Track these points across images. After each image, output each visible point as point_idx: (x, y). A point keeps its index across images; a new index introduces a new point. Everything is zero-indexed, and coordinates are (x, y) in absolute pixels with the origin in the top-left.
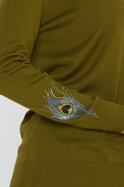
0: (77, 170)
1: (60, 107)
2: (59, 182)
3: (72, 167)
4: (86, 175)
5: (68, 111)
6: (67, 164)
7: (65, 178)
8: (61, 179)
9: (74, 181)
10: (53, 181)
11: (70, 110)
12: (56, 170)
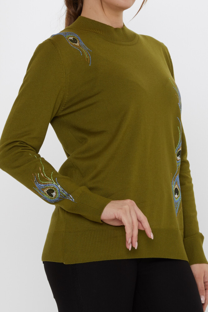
0: (102, 237)
1: (45, 191)
2: (86, 249)
3: (97, 235)
4: (110, 241)
5: (52, 195)
6: (92, 232)
7: (91, 246)
8: (88, 247)
9: (100, 247)
10: (81, 249)
11: (54, 194)
12: (82, 238)
